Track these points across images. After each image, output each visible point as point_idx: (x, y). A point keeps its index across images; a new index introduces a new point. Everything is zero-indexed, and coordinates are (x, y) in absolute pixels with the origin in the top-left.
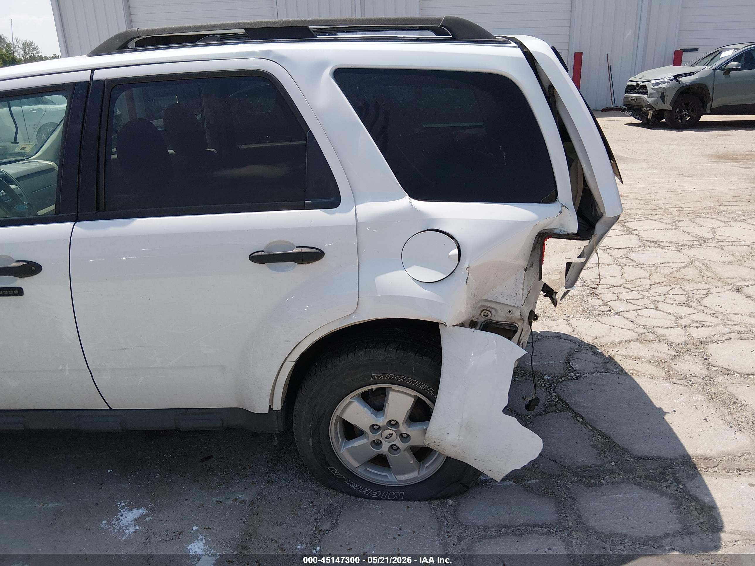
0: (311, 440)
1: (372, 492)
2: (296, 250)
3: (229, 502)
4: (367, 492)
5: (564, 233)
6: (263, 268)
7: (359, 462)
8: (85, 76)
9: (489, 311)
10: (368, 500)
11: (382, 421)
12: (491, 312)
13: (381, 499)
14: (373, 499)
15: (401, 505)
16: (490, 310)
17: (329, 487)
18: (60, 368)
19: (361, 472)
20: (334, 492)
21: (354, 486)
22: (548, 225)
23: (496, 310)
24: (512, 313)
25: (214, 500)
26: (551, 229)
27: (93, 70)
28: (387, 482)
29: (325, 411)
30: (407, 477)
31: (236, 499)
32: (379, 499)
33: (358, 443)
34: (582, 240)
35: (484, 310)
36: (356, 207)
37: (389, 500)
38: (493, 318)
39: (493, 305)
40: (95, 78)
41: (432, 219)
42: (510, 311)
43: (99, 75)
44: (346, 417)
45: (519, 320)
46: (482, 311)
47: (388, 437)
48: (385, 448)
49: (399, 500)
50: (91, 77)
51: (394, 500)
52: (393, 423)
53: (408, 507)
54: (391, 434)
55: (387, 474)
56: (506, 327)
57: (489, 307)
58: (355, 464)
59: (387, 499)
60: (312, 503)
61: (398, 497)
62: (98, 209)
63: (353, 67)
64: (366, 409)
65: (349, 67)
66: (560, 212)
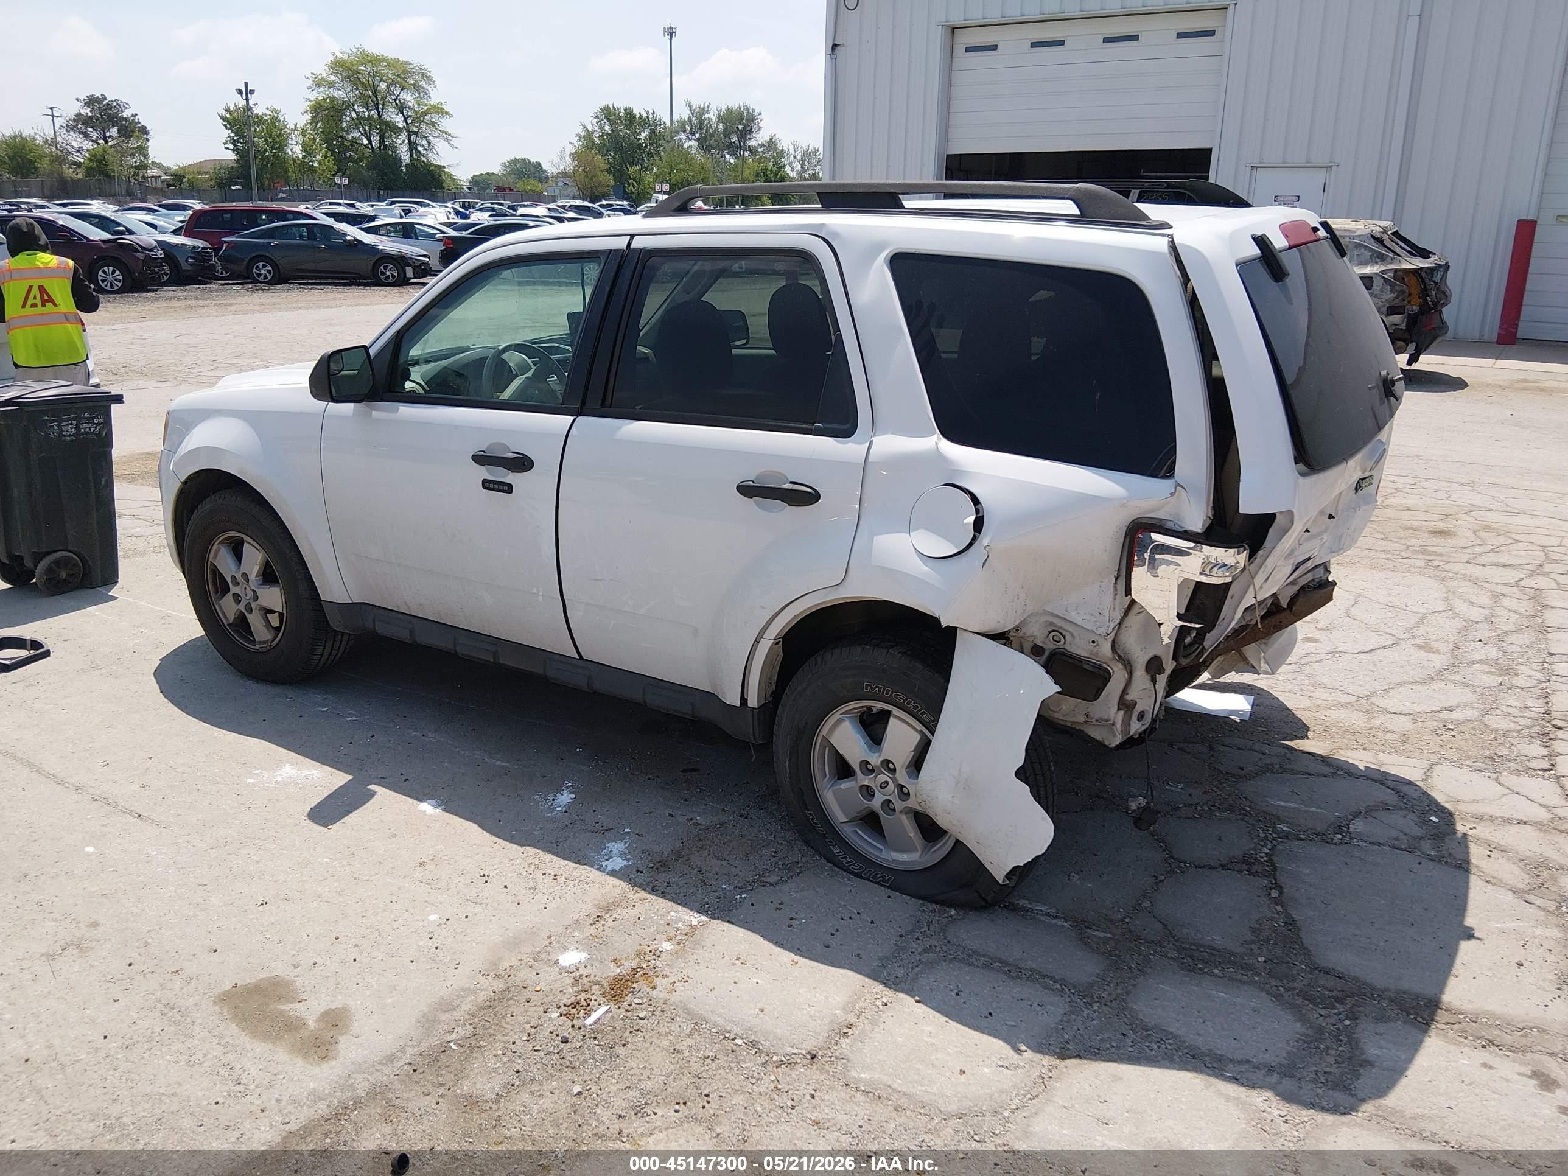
0: (787, 762)
1: (854, 865)
2: (787, 486)
3: (681, 819)
4: (848, 862)
5: (1180, 529)
6: (750, 504)
7: (847, 816)
8: (621, 243)
9: (1061, 634)
10: (845, 874)
11: (875, 760)
12: (1064, 637)
13: (861, 877)
14: (853, 873)
15: (883, 892)
16: (1064, 633)
17: (807, 843)
18: (534, 590)
19: (848, 832)
20: (811, 851)
21: (836, 850)
22: (1153, 511)
23: (1072, 635)
24: (1098, 645)
25: (667, 812)
26: (1161, 520)
27: (632, 236)
28: (878, 857)
29: (807, 724)
30: (904, 857)
31: (692, 819)
32: (858, 875)
33: (846, 785)
34: (1211, 546)
35: (1054, 631)
36: (871, 442)
37: (871, 881)
38: (1067, 647)
39: (1067, 626)
40: (633, 246)
41: (954, 470)
42: (1093, 642)
43: (637, 243)
44: (833, 740)
45: (1110, 659)
46: (1050, 632)
47: (883, 785)
48: (876, 803)
49: (885, 886)
50: (629, 244)
51: (876, 883)
52: (891, 766)
53: (889, 897)
54: (887, 783)
55: (882, 847)
56: (1086, 666)
57: (1061, 627)
58: (843, 818)
59: (868, 880)
60: (776, 852)
61: (884, 880)
62: (603, 405)
63: (918, 252)
64: (858, 736)
65: (913, 251)
66: (1172, 494)
